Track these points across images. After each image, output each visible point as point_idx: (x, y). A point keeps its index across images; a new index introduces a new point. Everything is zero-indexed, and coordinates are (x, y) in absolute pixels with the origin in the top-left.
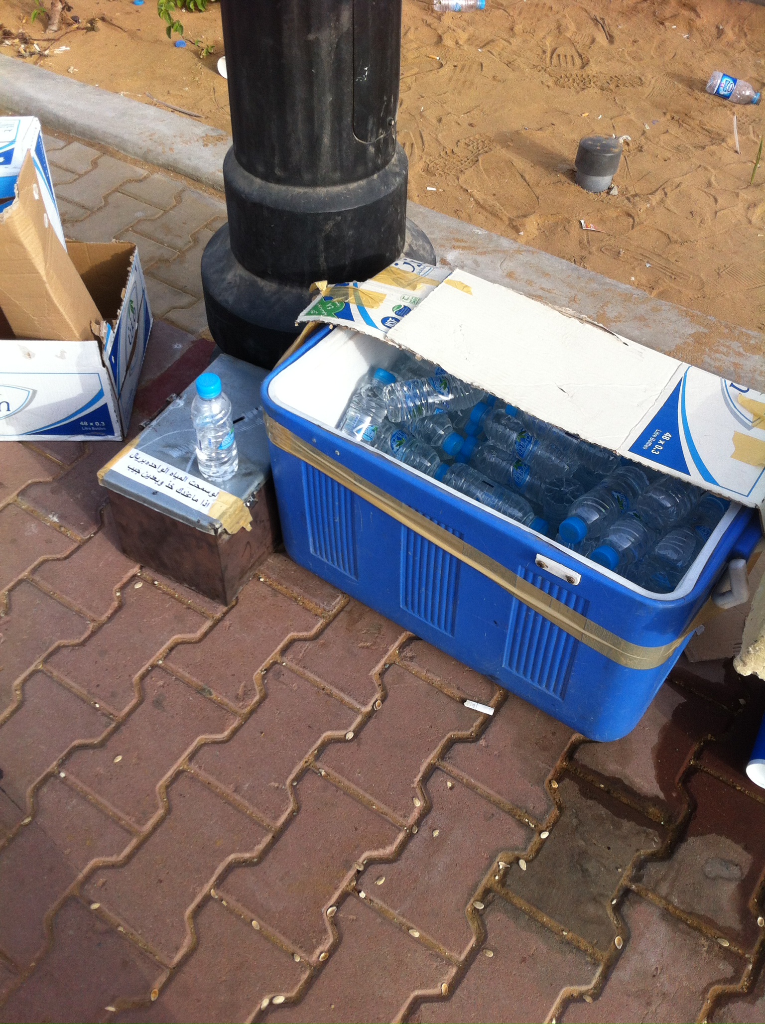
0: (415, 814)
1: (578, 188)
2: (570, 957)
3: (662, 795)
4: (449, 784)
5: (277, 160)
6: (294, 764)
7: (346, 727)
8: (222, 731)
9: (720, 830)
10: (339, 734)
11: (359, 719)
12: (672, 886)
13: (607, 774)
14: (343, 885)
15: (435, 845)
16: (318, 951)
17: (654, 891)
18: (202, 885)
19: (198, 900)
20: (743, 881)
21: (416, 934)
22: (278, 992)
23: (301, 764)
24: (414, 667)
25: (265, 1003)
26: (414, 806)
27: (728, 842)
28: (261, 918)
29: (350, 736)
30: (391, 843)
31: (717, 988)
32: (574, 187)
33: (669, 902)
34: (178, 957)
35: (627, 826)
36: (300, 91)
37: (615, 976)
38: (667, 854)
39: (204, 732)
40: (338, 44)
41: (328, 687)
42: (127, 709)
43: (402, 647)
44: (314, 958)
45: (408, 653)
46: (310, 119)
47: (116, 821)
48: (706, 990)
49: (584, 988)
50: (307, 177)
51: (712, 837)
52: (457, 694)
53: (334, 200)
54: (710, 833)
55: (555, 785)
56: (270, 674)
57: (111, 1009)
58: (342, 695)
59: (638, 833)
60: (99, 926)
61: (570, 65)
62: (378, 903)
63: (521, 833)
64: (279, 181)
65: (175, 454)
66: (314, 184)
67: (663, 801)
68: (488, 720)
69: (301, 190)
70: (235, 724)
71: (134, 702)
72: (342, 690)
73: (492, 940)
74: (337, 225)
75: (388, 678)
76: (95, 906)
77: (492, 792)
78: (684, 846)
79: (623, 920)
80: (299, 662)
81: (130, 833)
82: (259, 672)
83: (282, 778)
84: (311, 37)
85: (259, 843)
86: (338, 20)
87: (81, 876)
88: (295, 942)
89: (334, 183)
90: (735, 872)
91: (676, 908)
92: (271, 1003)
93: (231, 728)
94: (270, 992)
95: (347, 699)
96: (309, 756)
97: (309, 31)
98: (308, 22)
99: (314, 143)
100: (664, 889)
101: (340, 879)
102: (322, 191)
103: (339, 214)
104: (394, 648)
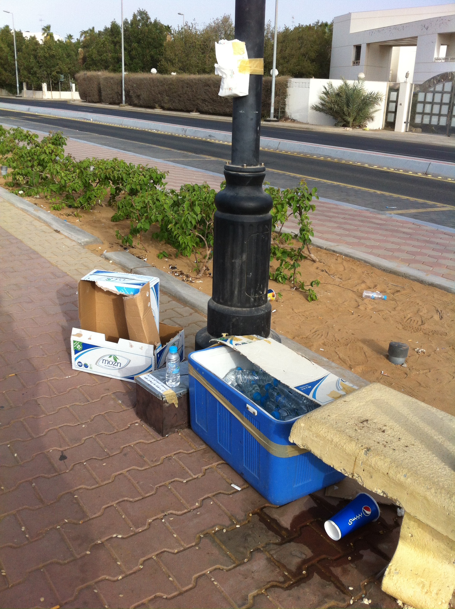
0: (195, 507)
1: (388, 361)
2: (225, 558)
3: (289, 528)
4: (212, 503)
5: (221, 297)
6: (161, 482)
7: (184, 479)
8: (142, 467)
9: (305, 544)
10: (182, 480)
11: (191, 478)
12: (276, 552)
13: (272, 517)
14: (159, 516)
15: (196, 516)
16: (139, 529)
17: (268, 552)
18: (112, 501)
19: (109, 505)
20: (304, 560)
21: (175, 536)
22: (120, 534)
23: (163, 483)
24: (219, 471)
25: (115, 536)
26: (195, 504)
27: (307, 548)
28: (126, 515)
29: (185, 481)
30: (181, 511)
31: (275, 583)
32: (386, 361)
33: (272, 556)
34: (94, 516)
35: (270, 533)
36: (229, 276)
37: (238, 568)
38: (280, 544)
39: (136, 466)
40: (241, 265)
41: (185, 467)
42: (115, 454)
43: (218, 465)
44: (137, 530)
45: (219, 466)
46: (231, 285)
47: (95, 479)
48: (270, 582)
49: (225, 568)
50: (229, 303)
51: (300, 545)
52: (230, 482)
53: (237, 312)
54: (302, 543)
55: (251, 515)
56: (167, 458)
57: (66, 521)
58: (189, 471)
59: (273, 536)
60: (75, 501)
61: (415, 324)
62: (167, 524)
63: (230, 523)
64: (221, 303)
65: (161, 378)
66: (231, 306)
67: (289, 530)
68: (238, 491)
69: (227, 307)
70: (147, 467)
71: (118, 452)
72: (189, 469)
73: (200, 545)
74: (237, 320)
75: (208, 471)
76: (76, 496)
77: (226, 509)
78: (288, 544)
79: (252, 555)
80: (179, 458)
81: (97, 483)
82: (164, 457)
83: (155, 485)
84: (233, 261)
85: (137, 497)
86: (242, 257)
87: (76, 488)
88: (133, 524)
89: (238, 307)
90: (304, 556)
91: (274, 559)
92: (117, 536)
93: (145, 468)
94: (118, 533)
95: (190, 472)
96: (167, 482)
97: (233, 259)
98: (232, 257)
99: (232, 293)
100: (273, 552)
101: (158, 514)
102: (233, 309)
103: (238, 316)
104: (215, 464)
